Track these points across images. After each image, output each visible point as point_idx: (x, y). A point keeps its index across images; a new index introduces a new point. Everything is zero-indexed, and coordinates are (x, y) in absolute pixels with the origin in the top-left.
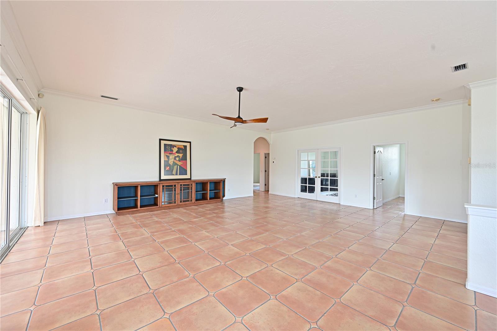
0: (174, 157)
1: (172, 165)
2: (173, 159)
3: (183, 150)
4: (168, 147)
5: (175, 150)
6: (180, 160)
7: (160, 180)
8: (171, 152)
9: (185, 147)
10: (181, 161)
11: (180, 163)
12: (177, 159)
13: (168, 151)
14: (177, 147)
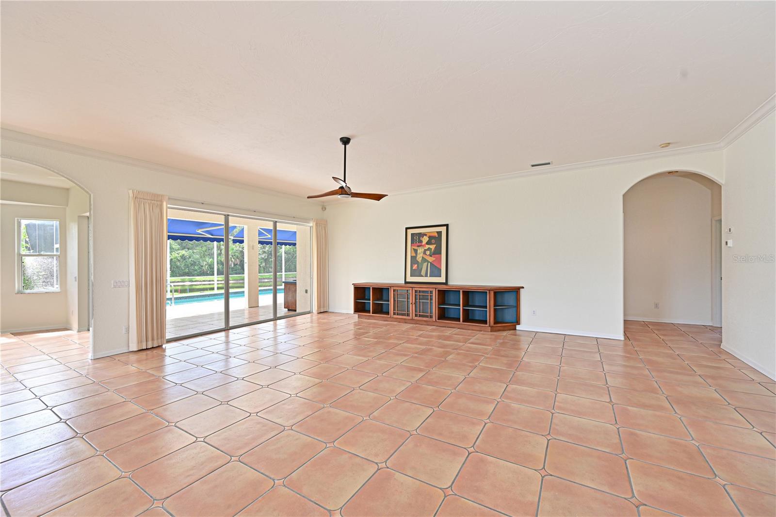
0: (423, 250)
1: (420, 262)
2: (422, 254)
3: (436, 239)
4: (416, 238)
5: (425, 239)
6: (431, 254)
7: (406, 282)
8: (419, 244)
9: (440, 233)
10: (433, 256)
11: (431, 259)
12: (428, 253)
13: (416, 243)
14: (428, 235)
